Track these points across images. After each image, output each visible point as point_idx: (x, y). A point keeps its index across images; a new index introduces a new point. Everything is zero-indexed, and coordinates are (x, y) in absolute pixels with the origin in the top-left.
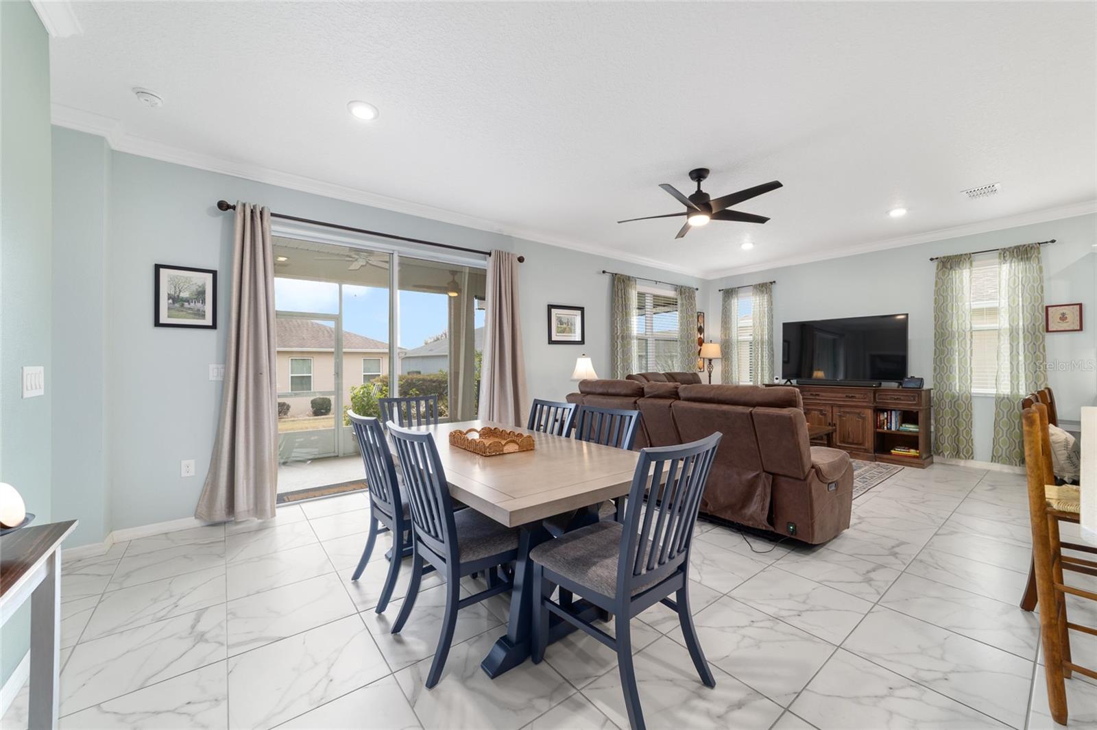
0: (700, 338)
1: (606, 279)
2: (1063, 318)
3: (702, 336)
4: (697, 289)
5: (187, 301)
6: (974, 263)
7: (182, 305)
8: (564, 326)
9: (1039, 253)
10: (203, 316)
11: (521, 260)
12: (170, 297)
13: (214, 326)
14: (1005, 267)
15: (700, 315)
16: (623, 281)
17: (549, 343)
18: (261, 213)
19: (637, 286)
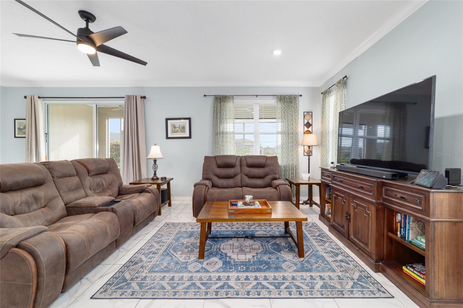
1: (210, 99)
3: (310, 129)
4: (301, 96)
5: (22, 129)
8: (177, 129)
11: (143, 98)
12: (18, 128)
15: (309, 114)
16: (223, 98)
17: (166, 139)
19: (234, 100)
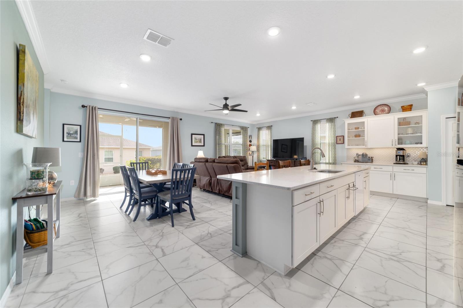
0: (250, 144)
1: (213, 125)
2: (340, 140)
3: (251, 143)
4: (249, 128)
5: (72, 134)
6: (321, 122)
7: (71, 135)
8: (197, 140)
9: (335, 120)
10: (77, 138)
11: (181, 119)
12: (67, 133)
13: (80, 141)
14: (327, 124)
15: (250, 136)
16: (219, 125)
17: (191, 146)
18: (95, 108)
19: (225, 127)
